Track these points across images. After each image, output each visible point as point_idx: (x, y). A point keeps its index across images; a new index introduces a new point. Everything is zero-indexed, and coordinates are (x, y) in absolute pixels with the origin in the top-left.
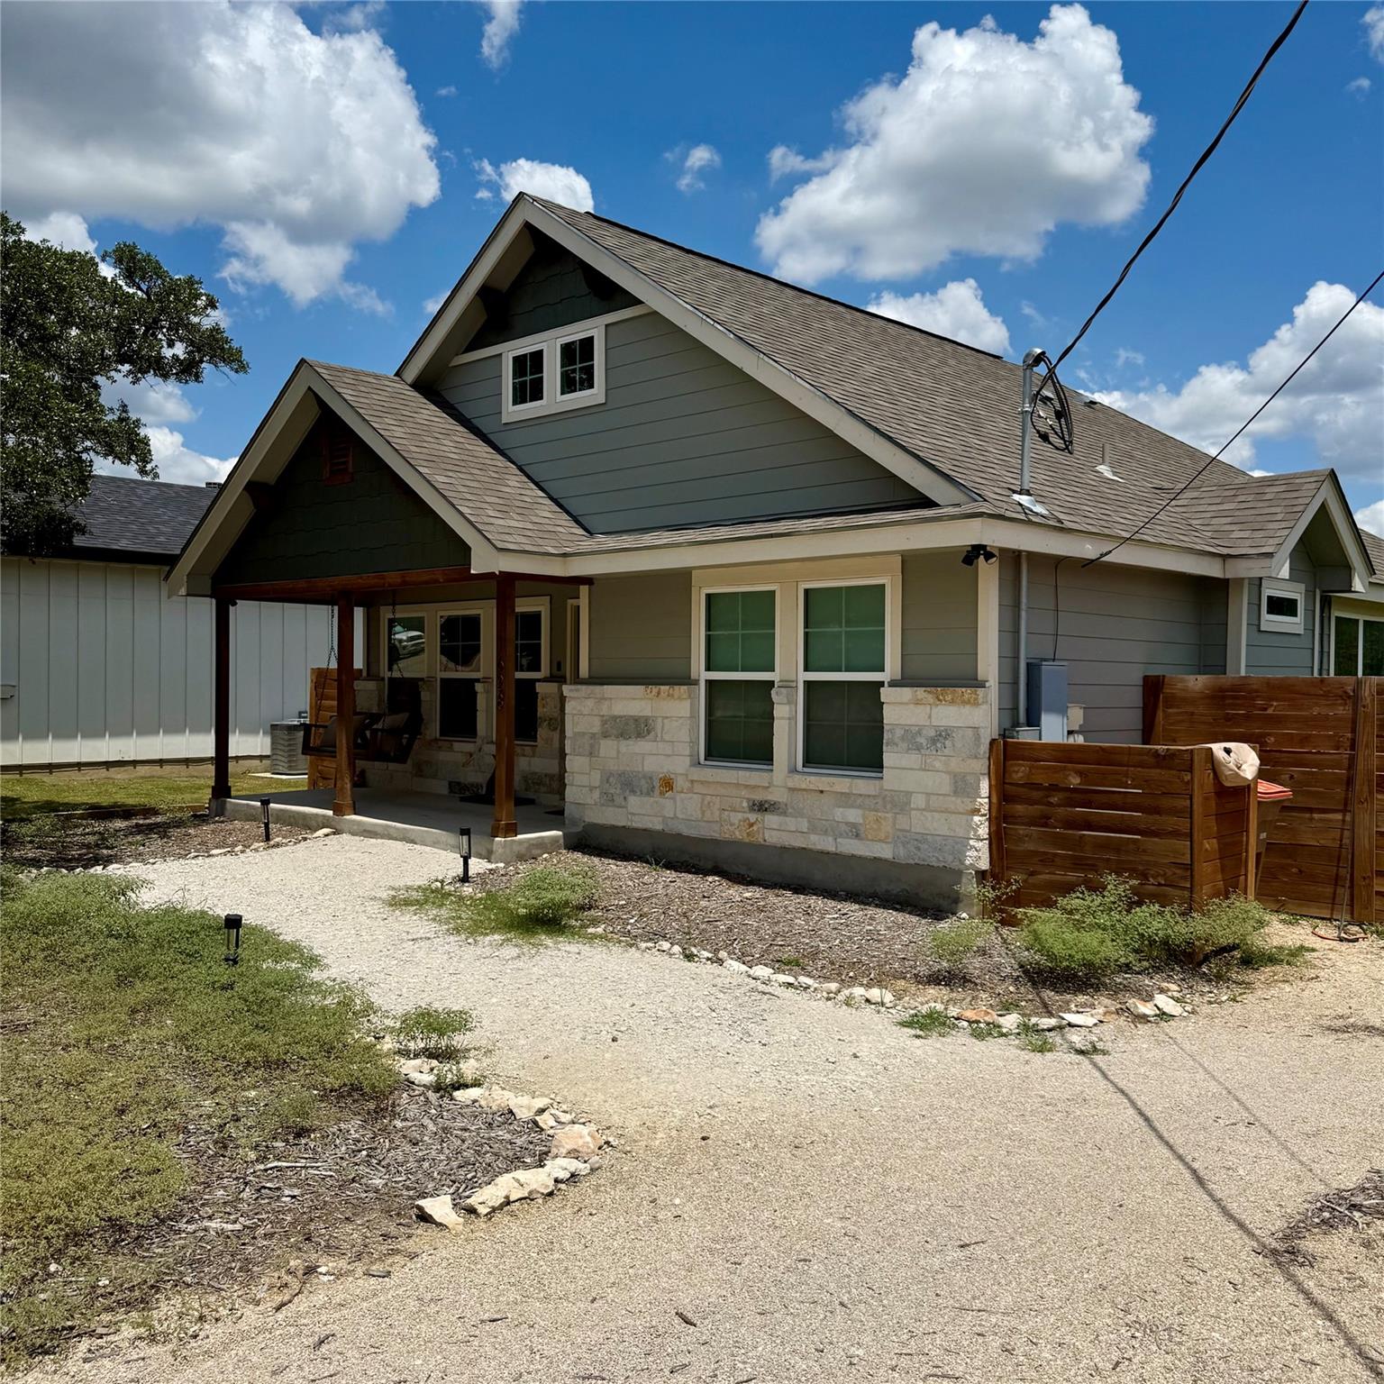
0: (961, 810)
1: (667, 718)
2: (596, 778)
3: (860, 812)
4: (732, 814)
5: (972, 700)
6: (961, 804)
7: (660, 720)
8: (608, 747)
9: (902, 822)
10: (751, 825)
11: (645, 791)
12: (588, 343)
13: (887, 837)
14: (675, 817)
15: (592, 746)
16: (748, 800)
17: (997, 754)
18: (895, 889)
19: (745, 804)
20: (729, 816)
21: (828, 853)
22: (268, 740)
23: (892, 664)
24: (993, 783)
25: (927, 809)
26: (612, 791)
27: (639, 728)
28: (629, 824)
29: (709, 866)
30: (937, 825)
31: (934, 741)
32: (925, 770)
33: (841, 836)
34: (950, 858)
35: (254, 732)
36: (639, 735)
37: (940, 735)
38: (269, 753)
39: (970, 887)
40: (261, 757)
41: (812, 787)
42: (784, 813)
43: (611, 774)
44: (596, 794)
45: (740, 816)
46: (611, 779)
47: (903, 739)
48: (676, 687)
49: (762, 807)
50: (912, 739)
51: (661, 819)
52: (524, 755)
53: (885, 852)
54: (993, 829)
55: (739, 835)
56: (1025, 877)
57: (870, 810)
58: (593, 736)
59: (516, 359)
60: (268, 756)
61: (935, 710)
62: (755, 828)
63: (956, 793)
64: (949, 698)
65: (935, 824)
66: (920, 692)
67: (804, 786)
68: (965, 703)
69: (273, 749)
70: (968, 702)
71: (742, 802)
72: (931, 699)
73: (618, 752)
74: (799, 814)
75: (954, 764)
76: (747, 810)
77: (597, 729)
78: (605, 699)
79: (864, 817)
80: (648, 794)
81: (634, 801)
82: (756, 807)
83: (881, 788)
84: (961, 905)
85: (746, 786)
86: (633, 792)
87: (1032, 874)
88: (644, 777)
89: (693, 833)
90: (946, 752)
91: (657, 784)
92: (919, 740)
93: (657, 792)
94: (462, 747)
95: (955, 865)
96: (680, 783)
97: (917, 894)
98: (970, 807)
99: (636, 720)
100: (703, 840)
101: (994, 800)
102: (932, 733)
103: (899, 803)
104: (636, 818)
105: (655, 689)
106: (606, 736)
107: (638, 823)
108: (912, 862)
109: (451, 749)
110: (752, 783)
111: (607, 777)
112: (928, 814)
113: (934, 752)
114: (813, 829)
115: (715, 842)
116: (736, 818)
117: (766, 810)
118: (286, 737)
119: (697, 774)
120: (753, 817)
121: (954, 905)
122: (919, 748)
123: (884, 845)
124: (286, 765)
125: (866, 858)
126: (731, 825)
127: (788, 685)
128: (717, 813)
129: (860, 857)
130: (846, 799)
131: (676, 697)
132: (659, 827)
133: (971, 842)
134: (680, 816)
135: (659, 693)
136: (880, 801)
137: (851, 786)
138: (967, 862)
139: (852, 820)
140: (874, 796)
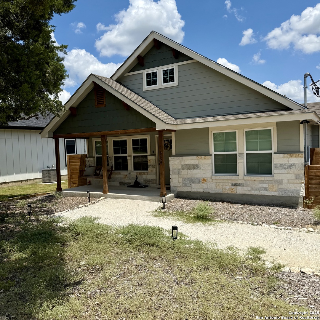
0: (298, 183)
1: (203, 164)
2: (180, 180)
3: (267, 185)
4: (226, 187)
5: (301, 156)
6: (298, 181)
7: (201, 165)
8: (184, 173)
9: (280, 186)
10: (233, 189)
11: (197, 182)
12: (172, 71)
13: (276, 190)
14: (207, 188)
15: (179, 172)
16: (231, 183)
17: (307, 169)
18: (279, 202)
19: (230, 184)
20: (225, 187)
21: (257, 195)
22: (41, 174)
23: (274, 148)
24: (306, 176)
25: (288, 183)
26: (186, 183)
27: (195, 167)
28: (192, 191)
29: (219, 200)
30: (292, 187)
31: (290, 167)
32: (287, 173)
33: (261, 190)
34: (295, 194)
35: (37, 172)
36: (194, 169)
37: (292, 165)
38: (42, 177)
39: (301, 200)
40: (39, 179)
41: (252, 179)
42: (243, 186)
43: (185, 179)
44: (181, 184)
45: (228, 187)
46: (186, 180)
47: (280, 166)
48: (207, 156)
49: (236, 185)
50: (283, 166)
51: (203, 189)
52: (144, 175)
53: (276, 194)
54: (306, 186)
55: (229, 192)
56: (315, 197)
57: (270, 184)
58: (179, 169)
59: (147, 74)
60: (42, 178)
61: (289, 159)
62: (234, 190)
63: (296, 179)
64: (294, 156)
65: (291, 186)
66: (286, 155)
67: (250, 179)
68: (299, 157)
69: (43, 176)
70: (300, 157)
71: (229, 184)
72: (289, 156)
73: (188, 173)
74: (248, 186)
75: (296, 172)
76: (230, 185)
77: (180, 167)
78: (183, 160)
79: (268, 186)
80: (198, 183)
81: (193, 185)
82: (233, 185)
83: (274, 178)
84: (299, 205)
85: (230, 180)
86: (193, 183)
87: (317, 196)
88: (197, 179)
89: (213, 192)
90: (294, 169)
91: (201, 180)
92: (285, 166)
93: (201, 182)
94: (123, 173)
95: (297, 196)
96: (209, 180)
97: (285, 203)
98: (301, 182)
99: (193, 165)
100: (217, 193)
101: (306, 179)
102: (289, 165)
103: (280, 182)
104: (195, 189)
105: (200, 157)
106: (183, 169)
107: (195, 190)
108: (283, 196)
109: (120, 174)
110: (233, 179)
111: (184, 179)
112: (288, 184)
113: (290, 169)
114: (252, 189)
115: (221, 194)
116: (227, 188)
117: (237, 185)
118: (48, 173)
119: (214, 177)
120: (233, 187)
121: (297, 205)
122: (285, 168)
123: (275, 192)
124: (48, 180)
125: (269, 196)
126: (226, 189)
127: (241, 155)
128: (221, 187)
129: (267, 195)
130: (262, 182)
131: (207, 159)
132: (202, 191)
133: (301, 190)
134: (209, 188)
135: (201, 158)
136: (273, 181)
137: (265, 179)
138: (300, 195)
139: (265, 187)
140: (272, 181)
